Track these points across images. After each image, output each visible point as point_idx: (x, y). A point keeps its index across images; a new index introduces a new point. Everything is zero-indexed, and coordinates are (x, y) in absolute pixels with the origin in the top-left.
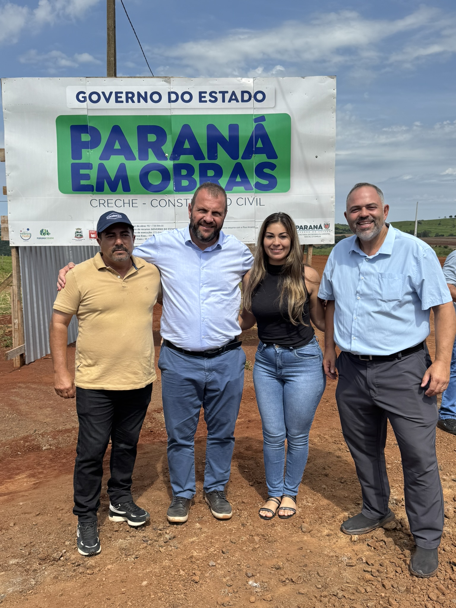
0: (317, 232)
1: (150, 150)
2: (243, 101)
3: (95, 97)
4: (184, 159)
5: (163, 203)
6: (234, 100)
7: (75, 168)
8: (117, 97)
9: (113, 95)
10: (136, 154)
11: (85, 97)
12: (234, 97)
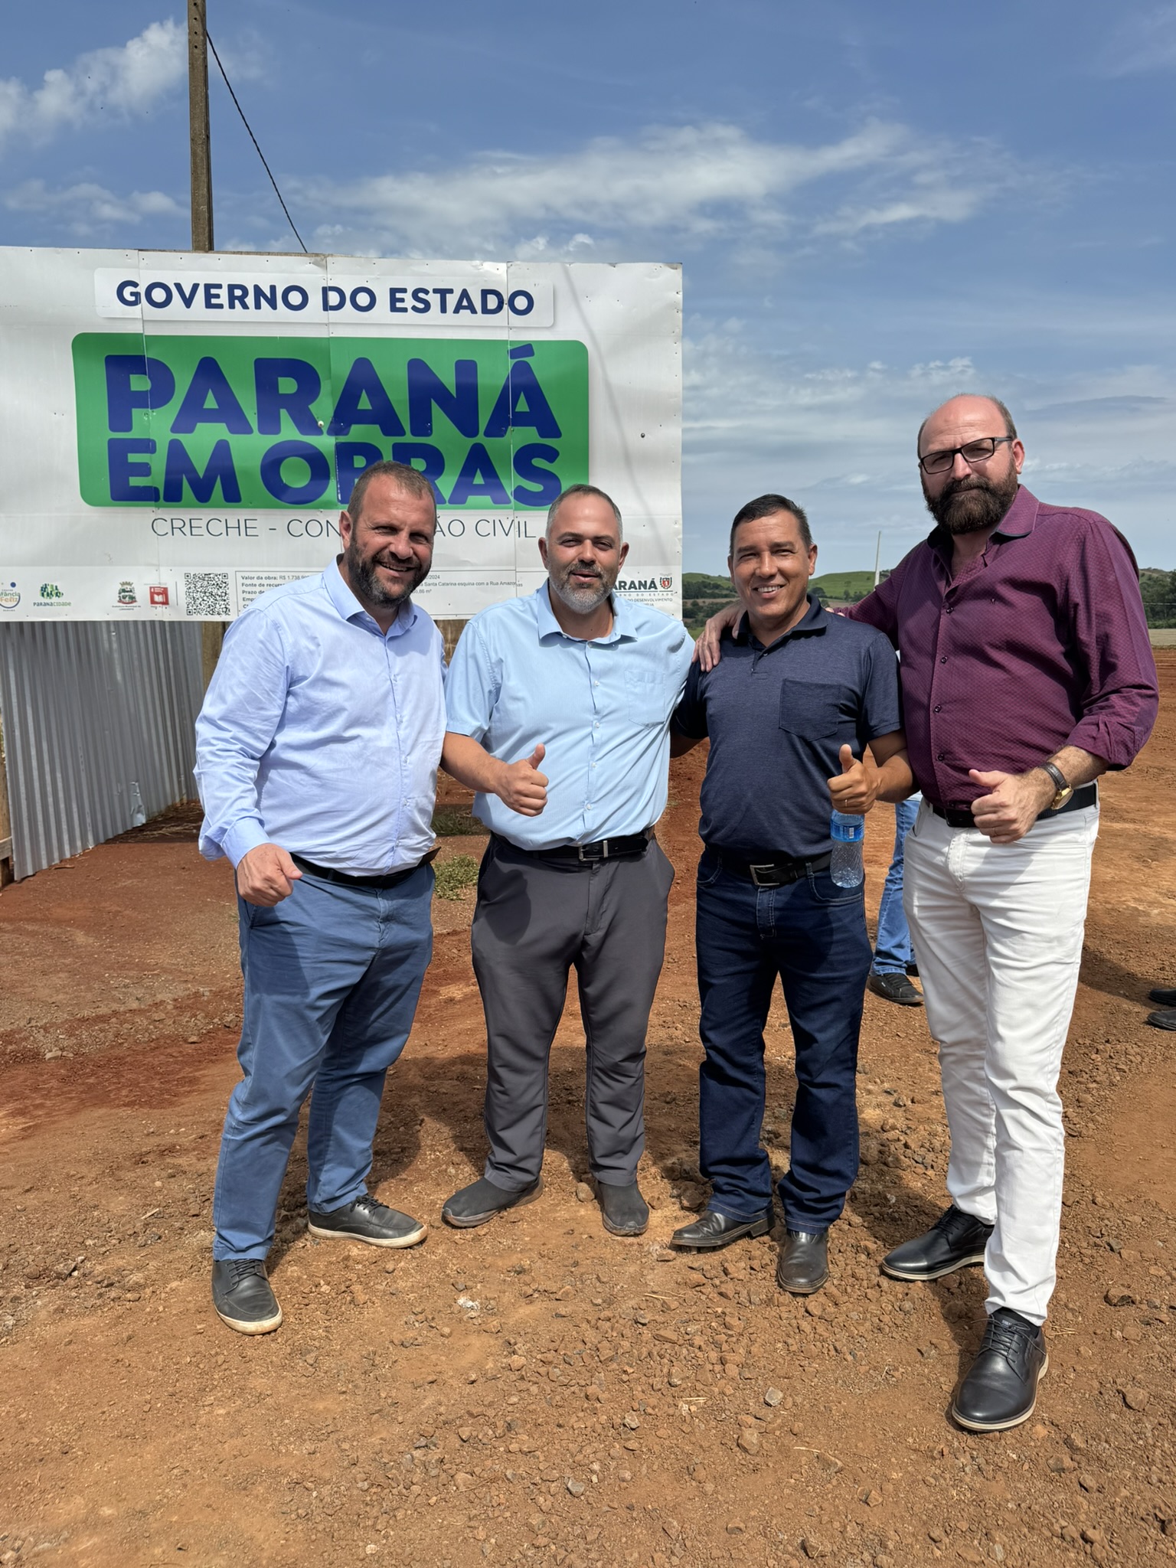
0: (646, 594)
1: (284, 413)
2: (485, 311)
3: (159, 295)
4: (358, 433)
5: (314, 528)
6: (465, 308)
7: (118, 451)
8: (209, 296)
9: (201, 292)
10: (253, 419)
11: (136, 295)
12: (465, 303)
